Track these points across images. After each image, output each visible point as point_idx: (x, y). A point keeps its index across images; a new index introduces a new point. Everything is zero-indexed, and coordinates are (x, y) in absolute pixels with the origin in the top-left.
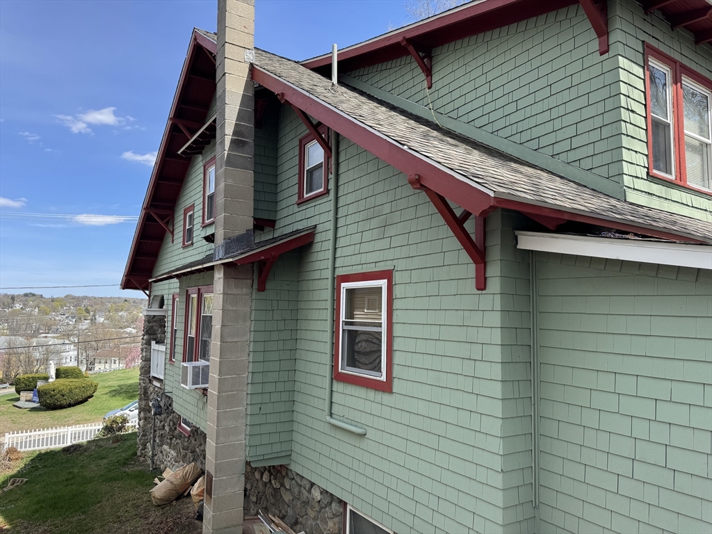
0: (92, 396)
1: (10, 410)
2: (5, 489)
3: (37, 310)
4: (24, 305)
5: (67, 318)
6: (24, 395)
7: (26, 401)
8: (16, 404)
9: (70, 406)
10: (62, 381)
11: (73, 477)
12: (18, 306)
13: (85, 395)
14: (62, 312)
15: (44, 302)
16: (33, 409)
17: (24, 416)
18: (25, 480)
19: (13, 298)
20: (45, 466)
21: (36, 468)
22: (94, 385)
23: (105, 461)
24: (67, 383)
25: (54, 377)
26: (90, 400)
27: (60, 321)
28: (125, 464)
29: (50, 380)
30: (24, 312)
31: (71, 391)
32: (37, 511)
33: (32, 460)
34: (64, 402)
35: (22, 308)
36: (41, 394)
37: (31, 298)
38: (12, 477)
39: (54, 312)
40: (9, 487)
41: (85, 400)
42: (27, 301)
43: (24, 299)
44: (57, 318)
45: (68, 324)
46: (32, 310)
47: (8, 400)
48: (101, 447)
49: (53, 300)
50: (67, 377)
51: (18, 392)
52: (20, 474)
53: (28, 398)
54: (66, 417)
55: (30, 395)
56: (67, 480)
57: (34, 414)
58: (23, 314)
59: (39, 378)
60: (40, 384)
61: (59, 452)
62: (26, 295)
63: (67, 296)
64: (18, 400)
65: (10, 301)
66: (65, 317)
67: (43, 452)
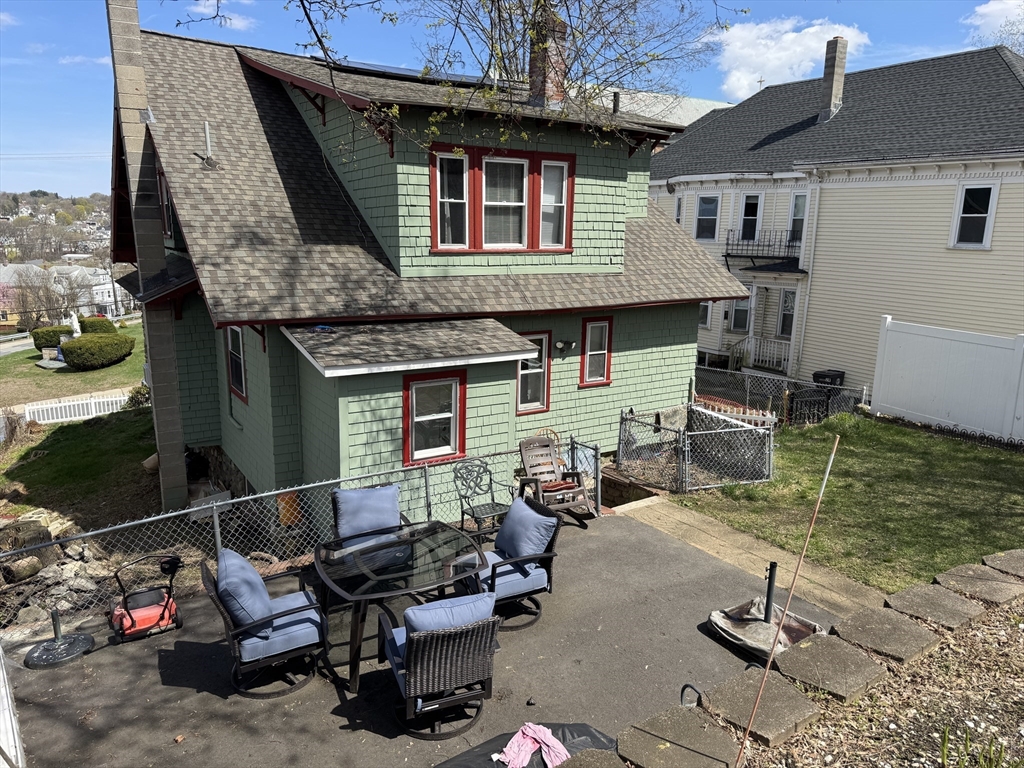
0: (130, 354)
1: (33, 371)
2: (29, 460)
3: (53, 217)
4: (34, 209)
5: (98, 229)
6: (47, 353)
7: (51, 359)
8: (39, 363)
9: (103, 366)
10: (89, 336)
11: (90, 450)
12: (25, 211)
13: (120, 353)
14: (89, 219)
15: (62, 206)
16: (60, 371)
17: (50, 379)
18: (46, 452)
19: (15, 199)
20: (67, 439)
21: (59, 441)
22: (129, 341)
23: (124, 435)
24: (95, 339)
25: (79, 330)
26: (128, 358)
27: (89, 233)
28: (141, 438)
29: (75, 335)
30: (35, 220)
31: (101, 349)
32: (55, 478)
33: (53, 433)
34: (95, 362)
35: (31, 214)
36: (66, 353)
37: (41, 199)
38: (33, 449)
39: (78, 219)
40: (32, 458)
41: (121, 359)
42: (37, 204)
43: (32, 199)
44: (85, 230)
45: (101, 240)
46: (46, 218)
47: (29, 358)
48: (122, 420)
49: (74, 202)
50: (95, 331)
51: (39, 348)
52: (41, 447)
53: (53, 356)
54: (99, 380)
55: (54, 353)
56: (84, 452)
57: (61, 377)
58: (34, 223)
59: (61, 332)
60: (63, 339)
61: (81, 424)
62: (34, 194)
63: (93, 196)
64: (40, 358)
65: (12, 204)
66: (95, 227)
67: (66, 424)
